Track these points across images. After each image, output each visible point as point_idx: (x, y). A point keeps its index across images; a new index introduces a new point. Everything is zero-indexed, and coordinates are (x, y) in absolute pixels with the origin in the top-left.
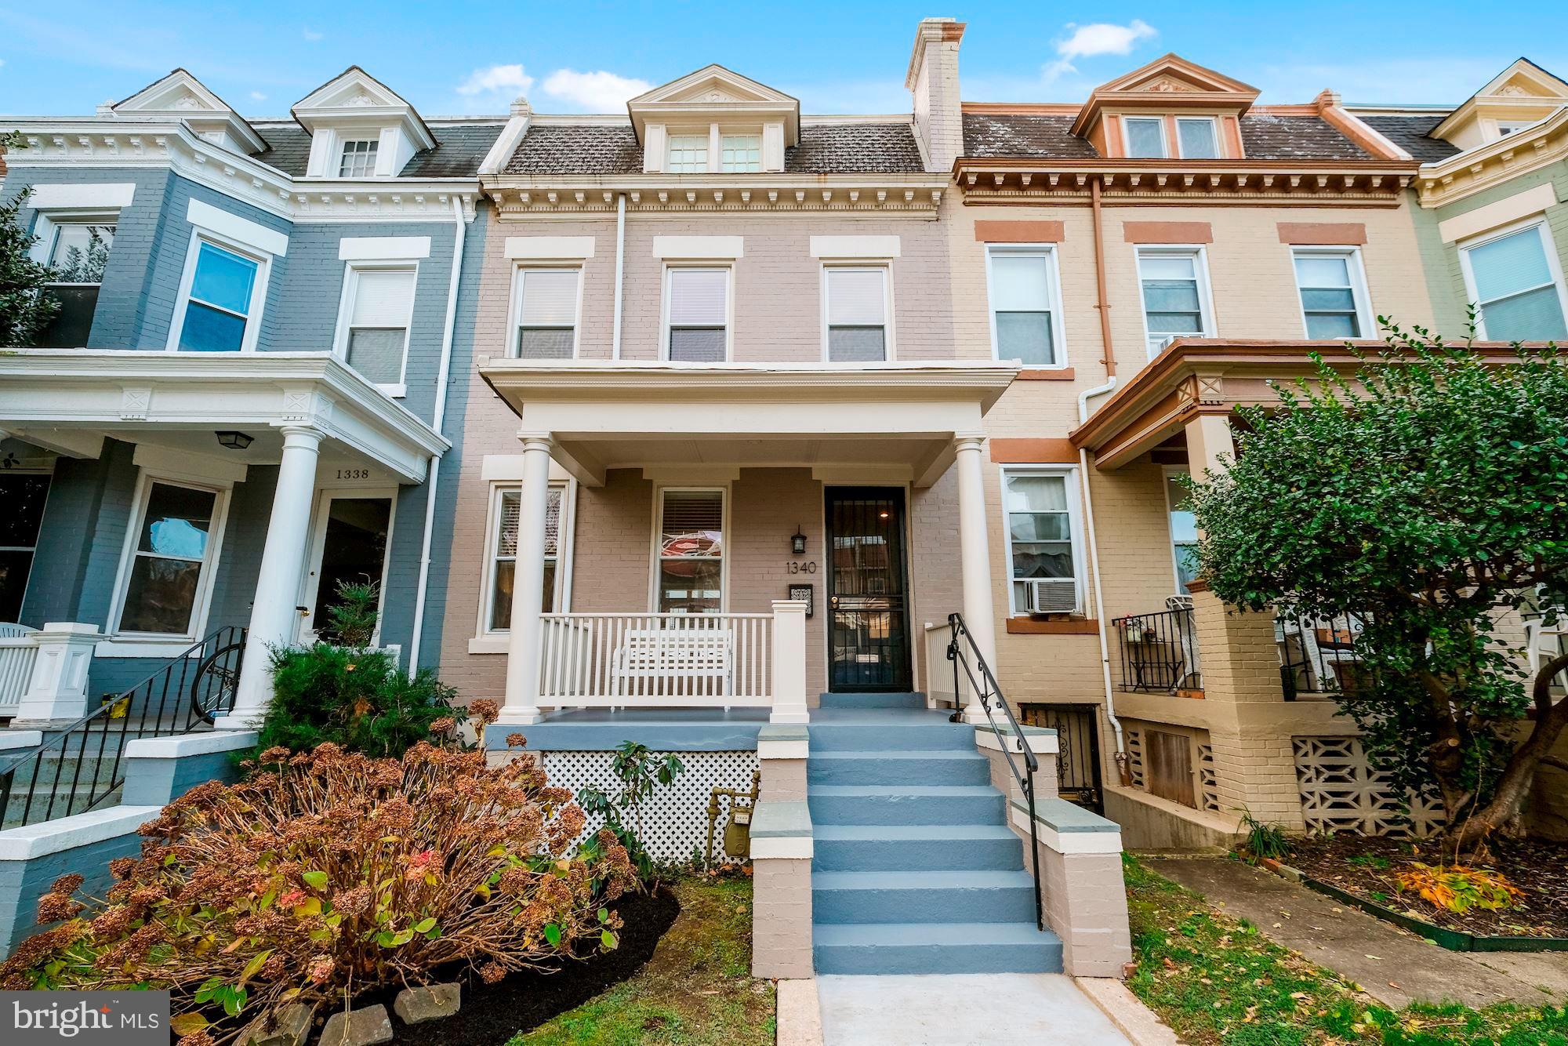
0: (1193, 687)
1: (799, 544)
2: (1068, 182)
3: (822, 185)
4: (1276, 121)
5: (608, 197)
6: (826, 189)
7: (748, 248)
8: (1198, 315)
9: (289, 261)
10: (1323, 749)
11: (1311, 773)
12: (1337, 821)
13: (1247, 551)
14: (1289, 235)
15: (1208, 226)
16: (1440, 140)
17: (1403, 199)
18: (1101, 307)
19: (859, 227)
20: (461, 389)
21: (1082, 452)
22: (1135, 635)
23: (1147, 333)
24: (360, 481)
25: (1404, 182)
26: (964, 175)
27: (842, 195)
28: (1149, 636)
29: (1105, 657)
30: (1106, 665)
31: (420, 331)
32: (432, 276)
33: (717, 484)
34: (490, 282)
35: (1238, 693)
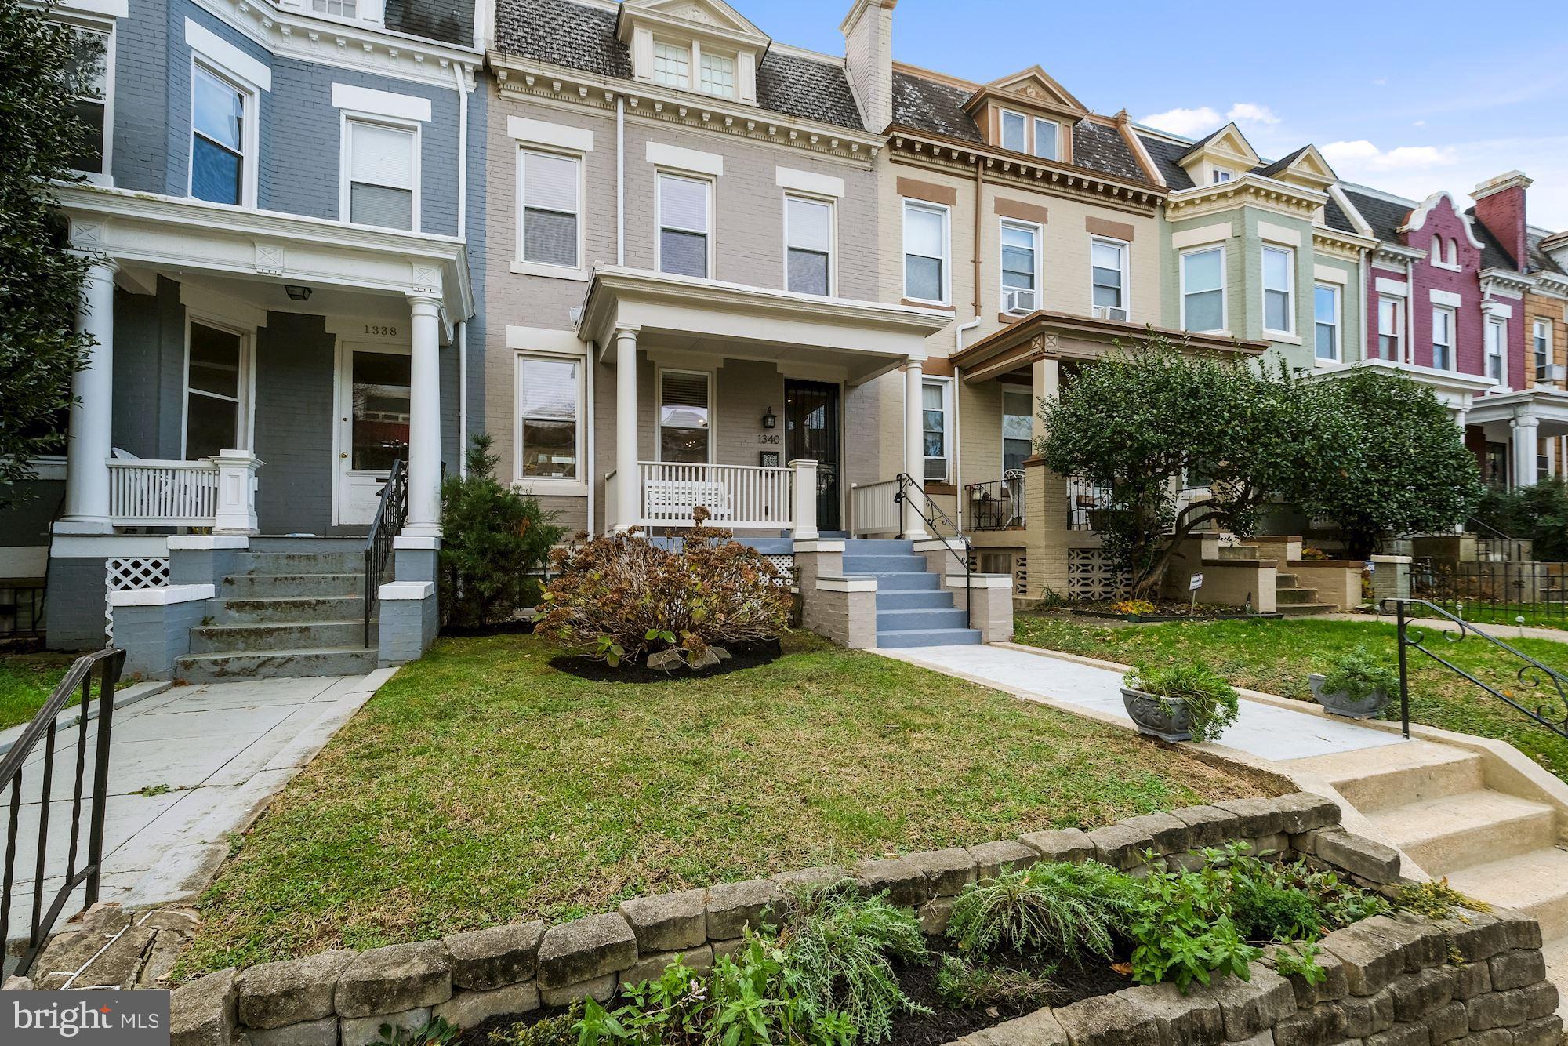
0: (1017, 524)
1: (770, 421)
2: (964, 158)
3: (792, 126)
4: (1091, 127)
5: (609, 97)
6: (794, 130)
7: (727, 168)
8: (1032, 277)
9: (275, 97)
10: (1082, 555)
11: (1074, 568)
12: (1083, 592)
13: (1075, 443)
14: (1093, 226)
15: (1045, 210)
16: (1182, 168)
17: (1157, 212)
18: (976, 262)
19: (814, 166)
20: (478, 260)
21: (956, 369)
22: (978, 496)
23: (1002, 286)
24: (388, 338)
25: (1159, 201)
26: (894, 138)
27: (806, 137)
28: (986, 496)
29: (959, 510)
30: (959, 515)
31: (430, 197)
32: (436, 142)
33: (704, 369)
34: (496, 158)
35: (1047, 525)
